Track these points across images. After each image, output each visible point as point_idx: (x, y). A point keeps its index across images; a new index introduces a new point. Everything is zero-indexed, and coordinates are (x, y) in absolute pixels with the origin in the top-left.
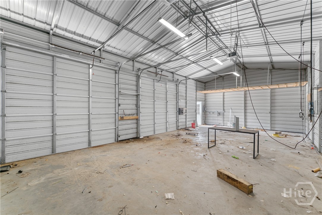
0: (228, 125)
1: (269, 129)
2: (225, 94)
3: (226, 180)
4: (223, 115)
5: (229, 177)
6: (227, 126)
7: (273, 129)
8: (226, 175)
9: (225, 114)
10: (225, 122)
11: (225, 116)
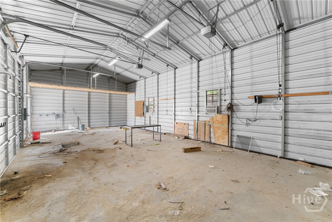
0: (69, 128)
1: (108, 126)
2: (66, 92)
3: (190, 151)
4: (63, 117)
5: (192, 149)
6: (68, 130)
7: (110, 125)
8: (190, 148)
9: (66, 115)
10: (66, 125)
11: (65, 119)
